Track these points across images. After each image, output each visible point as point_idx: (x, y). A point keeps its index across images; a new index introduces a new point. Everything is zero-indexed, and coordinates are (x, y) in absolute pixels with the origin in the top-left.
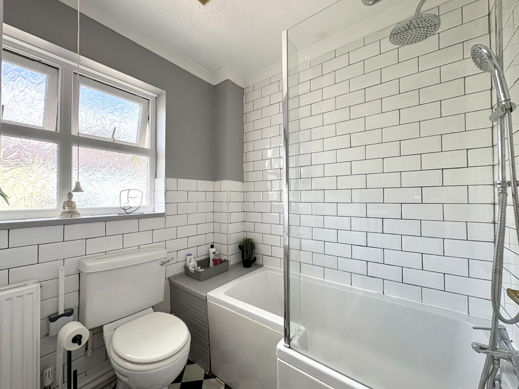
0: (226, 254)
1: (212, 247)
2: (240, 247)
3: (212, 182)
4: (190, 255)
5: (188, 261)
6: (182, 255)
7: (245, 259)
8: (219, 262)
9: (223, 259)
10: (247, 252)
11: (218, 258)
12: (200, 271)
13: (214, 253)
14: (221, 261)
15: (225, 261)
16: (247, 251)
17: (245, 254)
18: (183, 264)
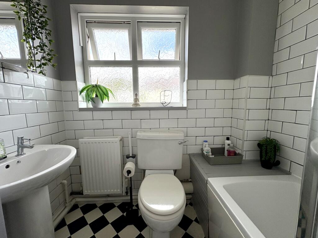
0: (241, 148)
1: (228, 139)
2: (259, 145)
3: (232, 81)
4: (206, 141)
5: (204, 146)
6: (200, 140)
7: (263, 159)
8: (233, 154)
9: (237, 152)
10: (266, 153)
11: (232, 150)
12: (211, 156)
13: (229, 145)
14: (235, 154)
15: (239, 154)
16: (266, 151)
17: (264, 154)
18: (200, 147)
